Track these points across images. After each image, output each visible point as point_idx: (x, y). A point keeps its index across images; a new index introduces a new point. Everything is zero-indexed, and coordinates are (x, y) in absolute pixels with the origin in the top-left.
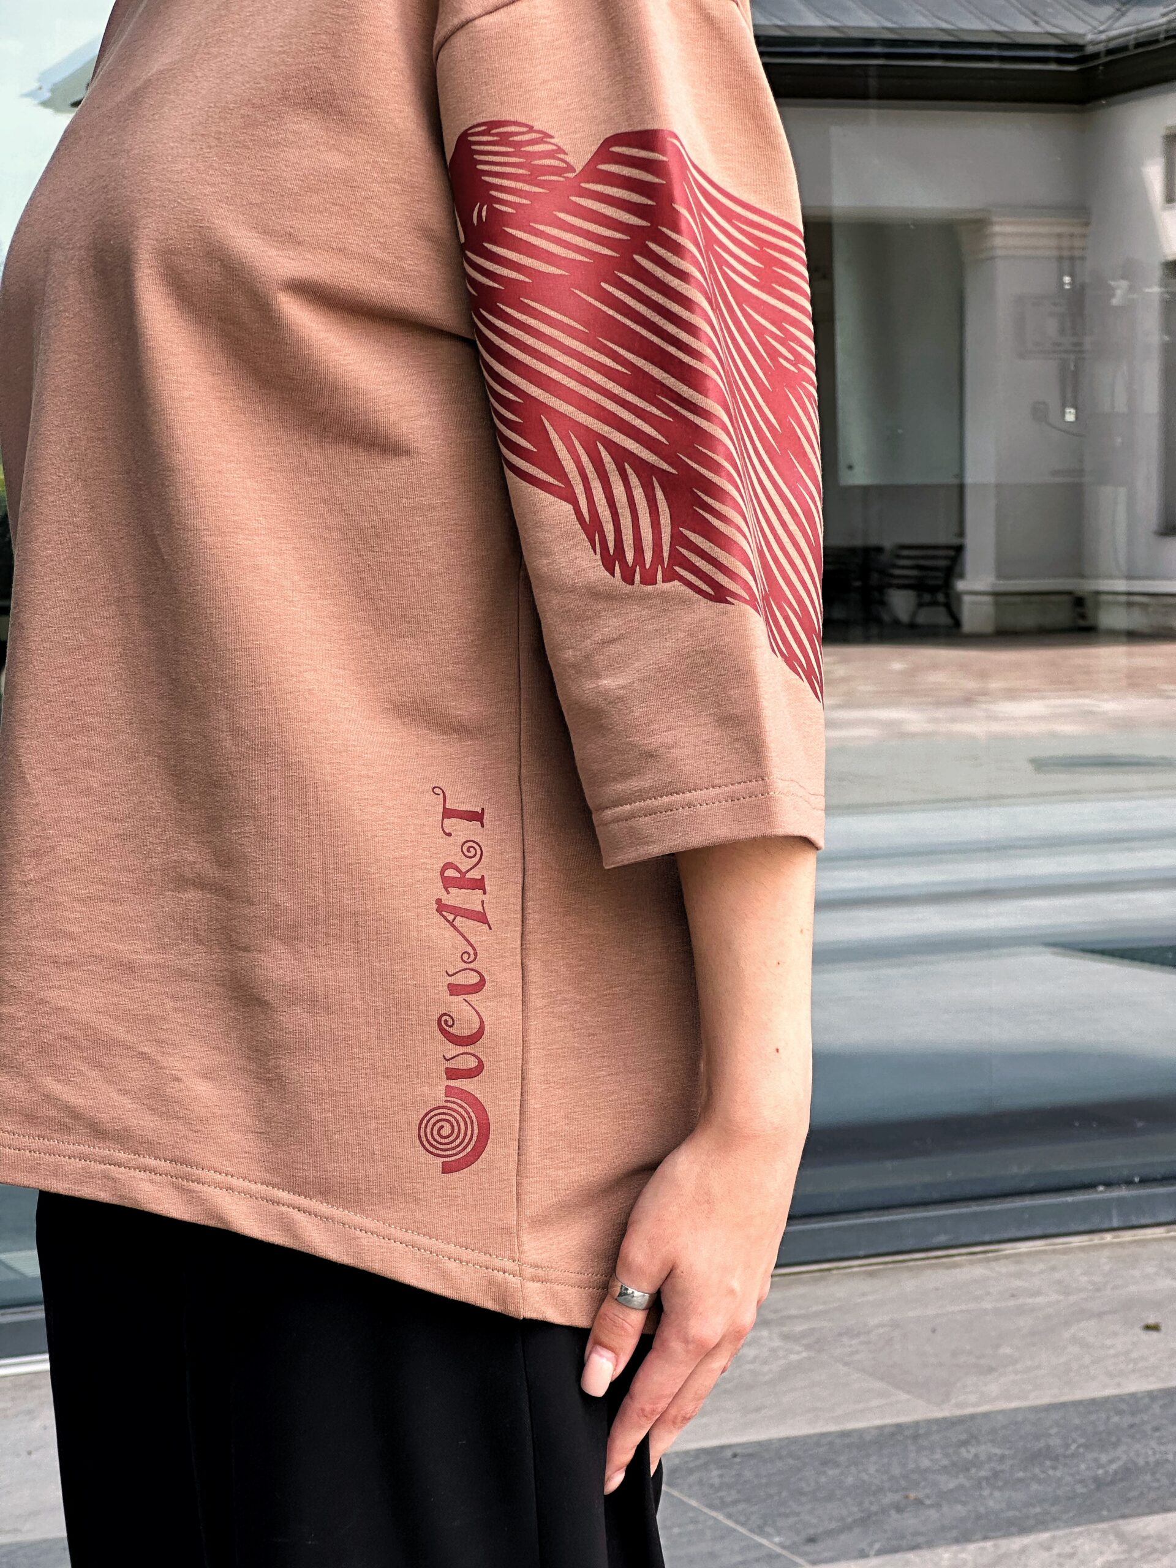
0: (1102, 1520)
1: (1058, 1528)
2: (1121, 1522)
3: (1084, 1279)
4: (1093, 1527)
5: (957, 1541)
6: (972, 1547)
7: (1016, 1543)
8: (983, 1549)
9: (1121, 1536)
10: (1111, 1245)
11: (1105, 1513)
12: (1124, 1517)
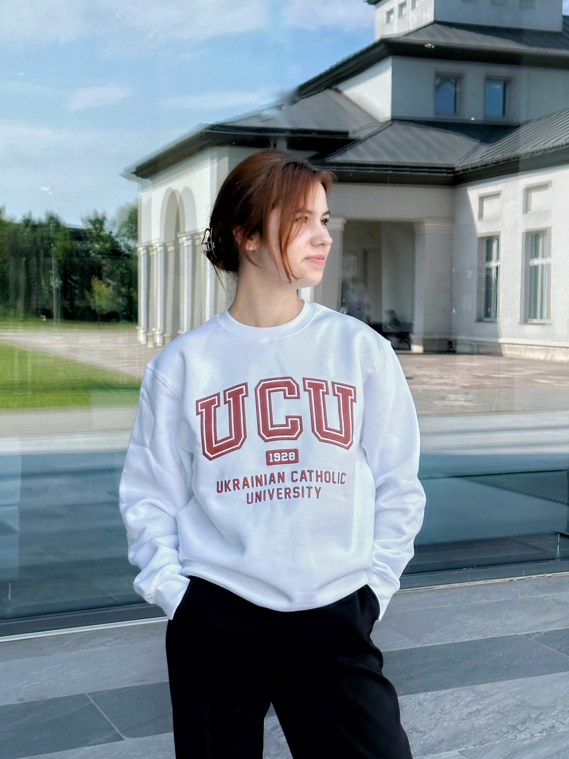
0: (467, 685)
1: (455, 687)
2: (473, 686)
3: (459, 599)
4: (466, 687)
5: (425, 691)
6: (429, 693)
7: (442, 692)
8: (432, 694)
9: (474, 691)
10: (467, 586)
11: (469, 683)
12: (474, 684)
